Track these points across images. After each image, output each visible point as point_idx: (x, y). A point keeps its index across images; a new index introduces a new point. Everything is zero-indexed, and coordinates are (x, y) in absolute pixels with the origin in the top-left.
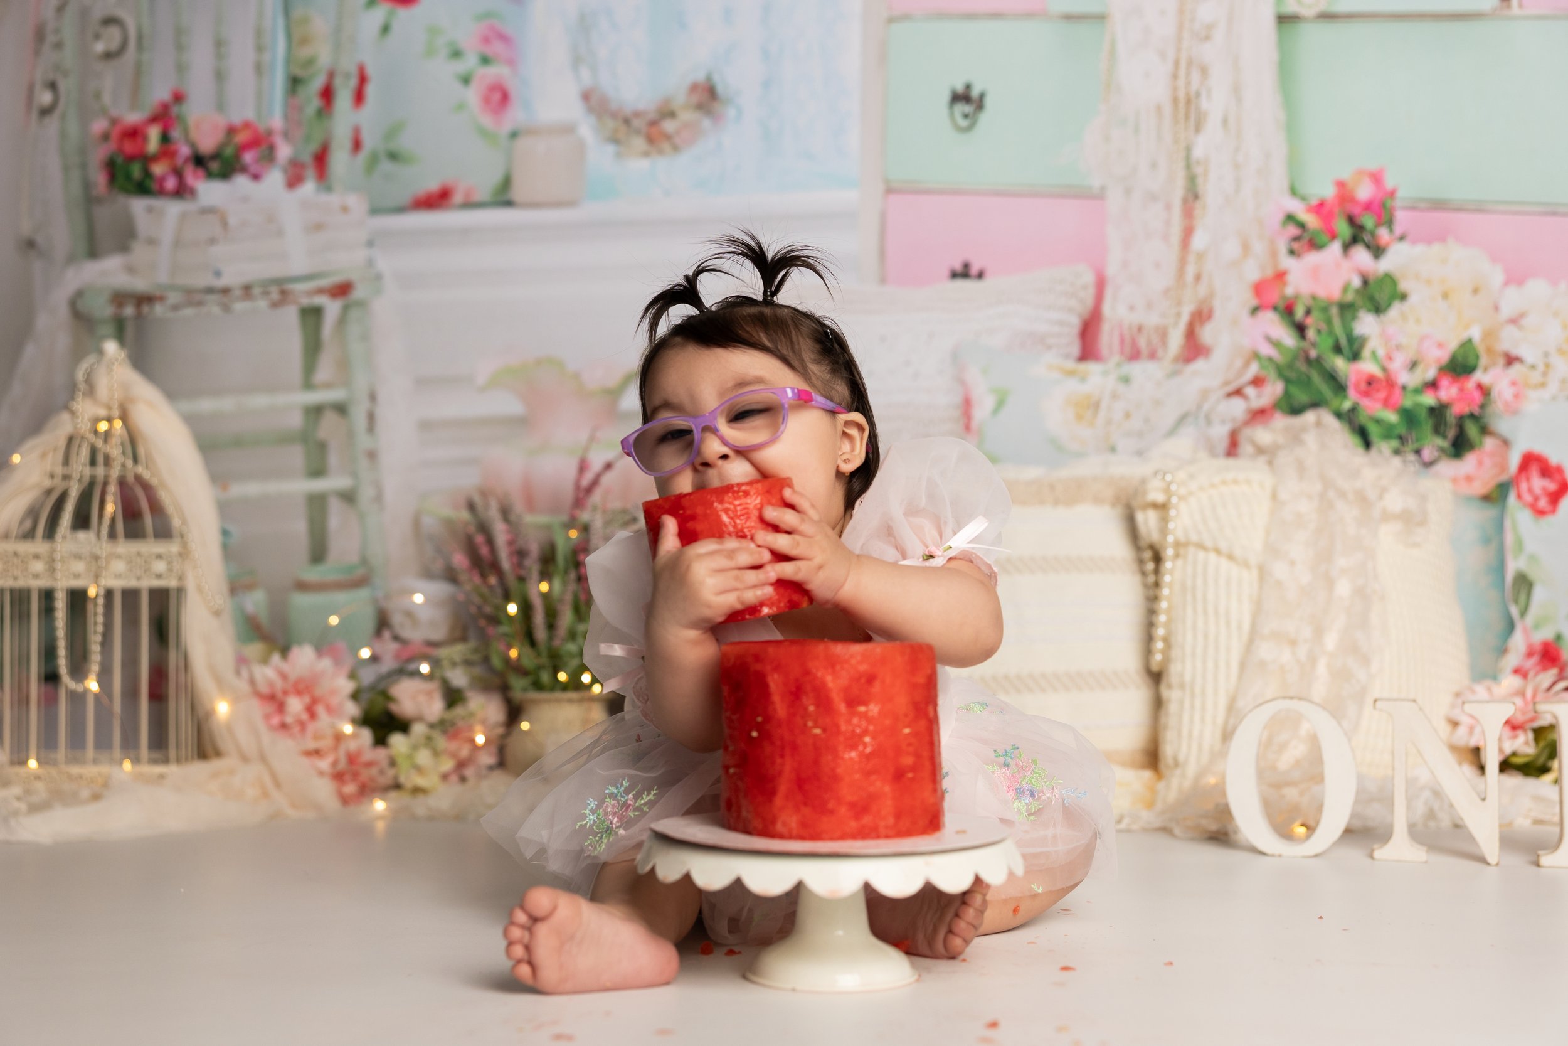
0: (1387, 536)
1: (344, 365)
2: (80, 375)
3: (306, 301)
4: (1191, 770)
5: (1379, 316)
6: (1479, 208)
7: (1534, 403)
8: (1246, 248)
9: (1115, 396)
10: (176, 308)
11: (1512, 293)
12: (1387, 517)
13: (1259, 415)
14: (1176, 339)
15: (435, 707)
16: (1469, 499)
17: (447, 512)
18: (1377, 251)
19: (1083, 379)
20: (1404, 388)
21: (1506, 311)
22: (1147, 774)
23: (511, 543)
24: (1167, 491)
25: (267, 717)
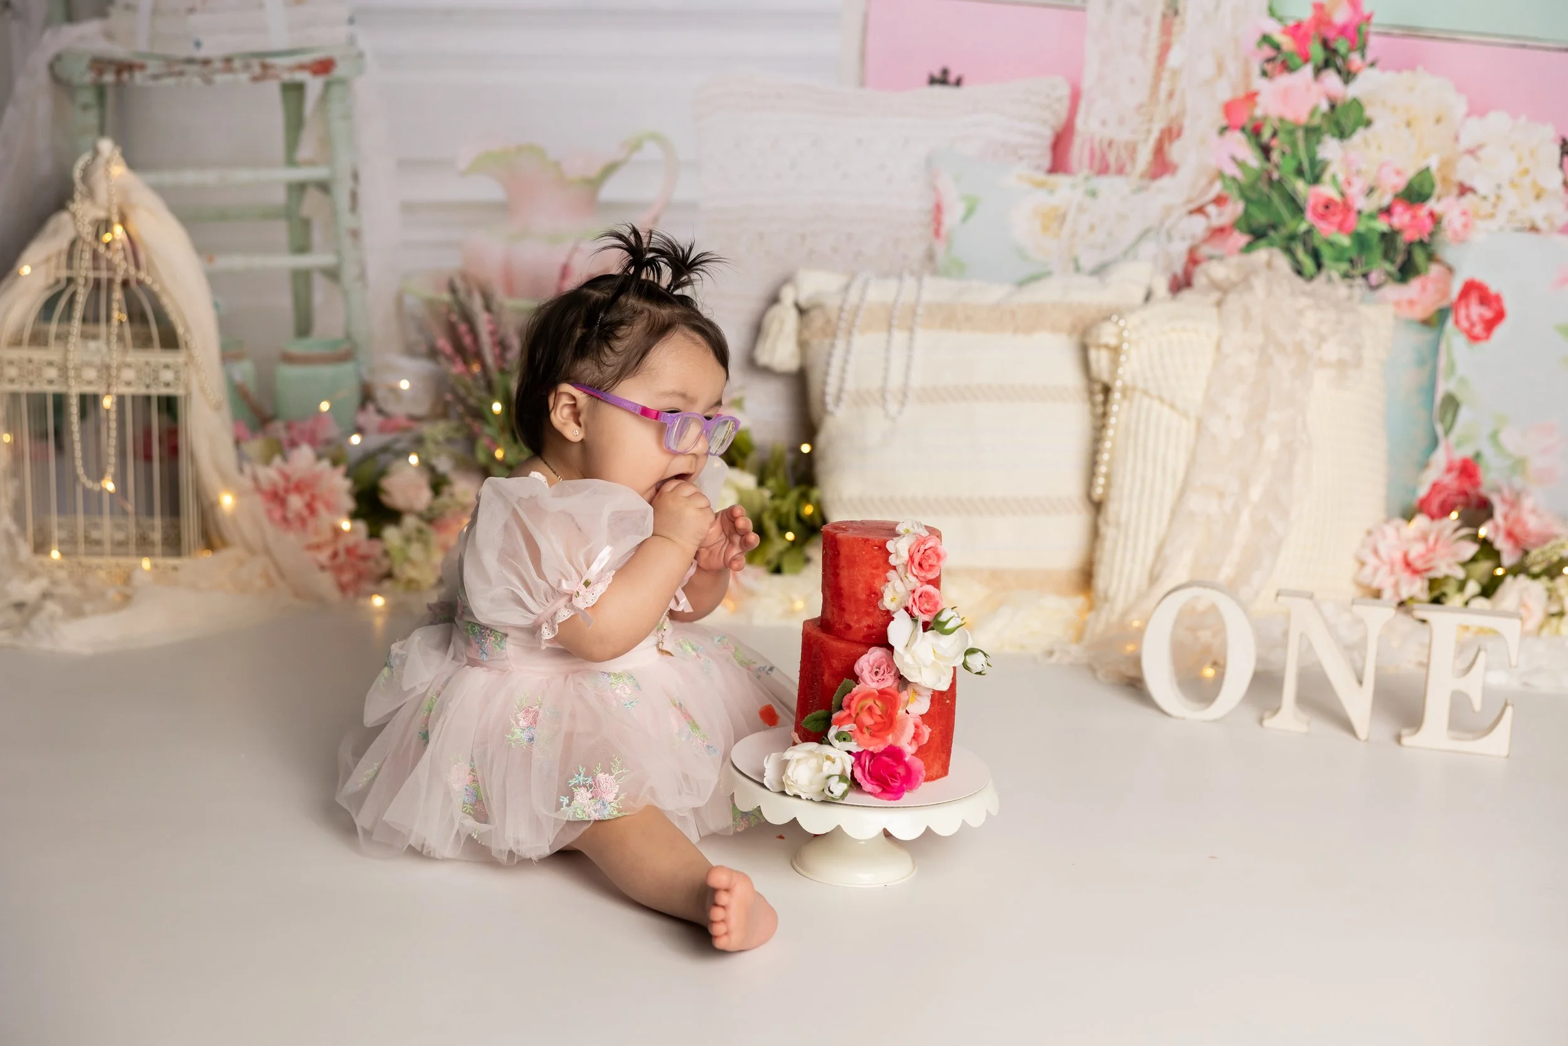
0: (1321, 379)
1: (326, 143)
2: (77, 174)
3: (287, 77)
4: (1119, 605)
5: (1342, 142)
6: (1451, 37)
7: (1482, 232)
8: (1220, 67)
9: (1081, 209)
10: (156, 77)
11: (1474, 123)
12: (1322, 364)
13: (1219, 232)
14: (1145, 155)
15: (423, 497)
16: (1409, 322)
17: (429, 293)
18: (1347, 76)
19: (1052, 192)
20: (1359, 212)
21: (1466, 142)
22: (1080, 600)
23: (493, 333)
24: (1120, 335)
25: (269, 513)
